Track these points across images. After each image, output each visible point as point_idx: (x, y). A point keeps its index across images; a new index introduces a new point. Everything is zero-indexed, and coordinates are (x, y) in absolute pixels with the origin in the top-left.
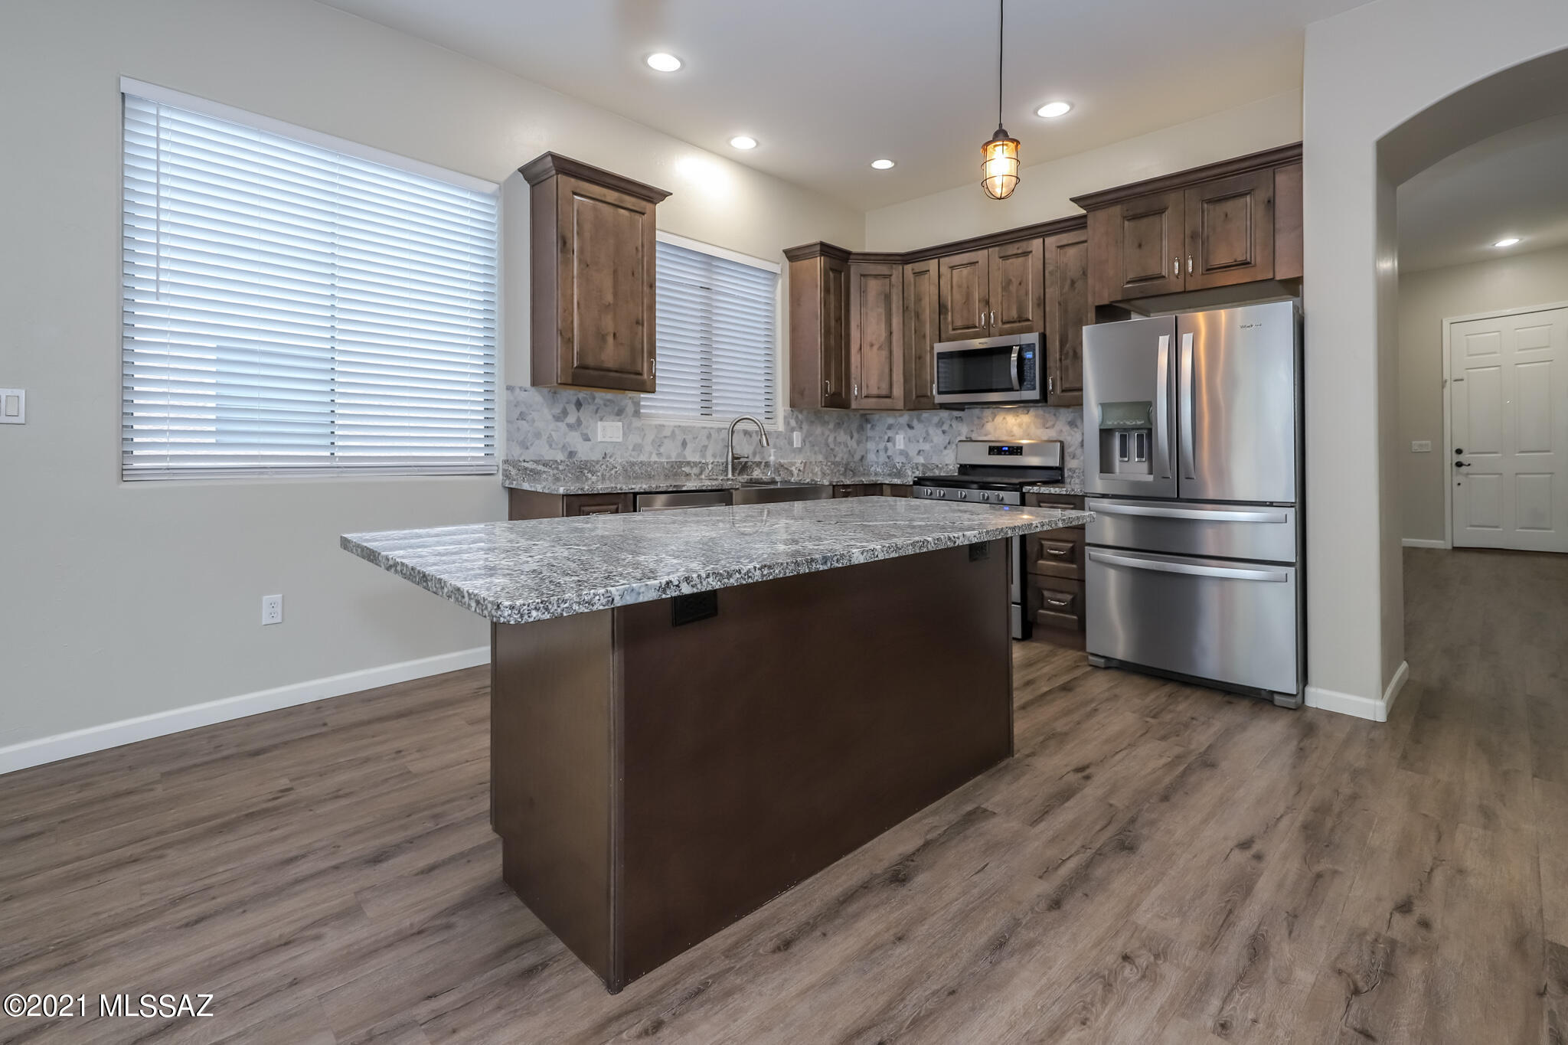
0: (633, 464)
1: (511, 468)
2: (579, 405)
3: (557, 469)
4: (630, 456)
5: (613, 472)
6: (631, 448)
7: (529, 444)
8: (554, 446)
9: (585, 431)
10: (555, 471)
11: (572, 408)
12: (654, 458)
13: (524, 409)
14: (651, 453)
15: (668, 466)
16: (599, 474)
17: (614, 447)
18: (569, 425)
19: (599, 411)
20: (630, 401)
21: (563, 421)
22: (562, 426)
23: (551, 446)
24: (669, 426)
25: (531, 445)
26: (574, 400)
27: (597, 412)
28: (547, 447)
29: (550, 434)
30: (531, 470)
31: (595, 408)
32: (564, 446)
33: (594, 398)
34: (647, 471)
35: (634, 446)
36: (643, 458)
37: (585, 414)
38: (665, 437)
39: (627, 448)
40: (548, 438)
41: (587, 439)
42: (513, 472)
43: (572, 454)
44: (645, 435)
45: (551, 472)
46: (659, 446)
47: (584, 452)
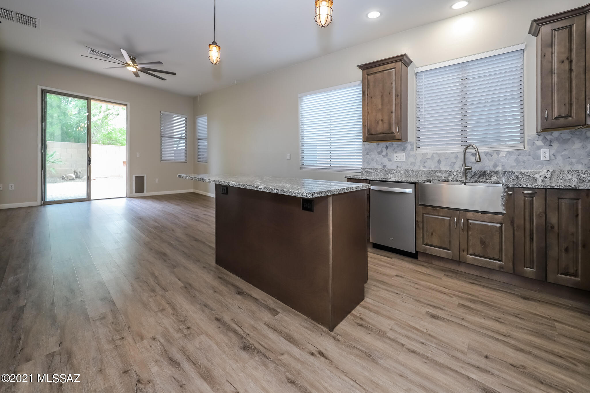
0: (408, 171)
1: (363, 171)
2: (387, 148)
3: (378, 171)
4: (409, 167)
5: (399, 174)
6: (409, 164)
7: (370, 163)
8: (378, 163)
9: (389, 158)
10: (377, 172)
11: (384, 149)
12: (422, 168)
13: (368, 151)
14: (420, 166)
15: (428, 172)
16: (393, 174)
17: (402, 163)
18: (383, 156)
19: (395, 149)
20: (409, 144)
21: (381, 154)
22: (381, 156)
23: (377, 163)
24: (430, 154)
25: (371, 163)
26: (385, 146)
27: (394, 150)
28: (376, 164)
29: (377, 159)
30: (369, 172)
31: (393, 148)
32: (381, 164)
33: (393, 145)
34: (416, 174)
35: (411, 163)
36: (415, 168)
37: (389, 151)
38: (428, 159)
39: (408, 164)
40: (376, 160)
41: (390, 160)
42: (364, 172)
43: (384, 166)
44: (416, 158)
45: (376, 173)
46: (424, 163)
47: (389, 166)
